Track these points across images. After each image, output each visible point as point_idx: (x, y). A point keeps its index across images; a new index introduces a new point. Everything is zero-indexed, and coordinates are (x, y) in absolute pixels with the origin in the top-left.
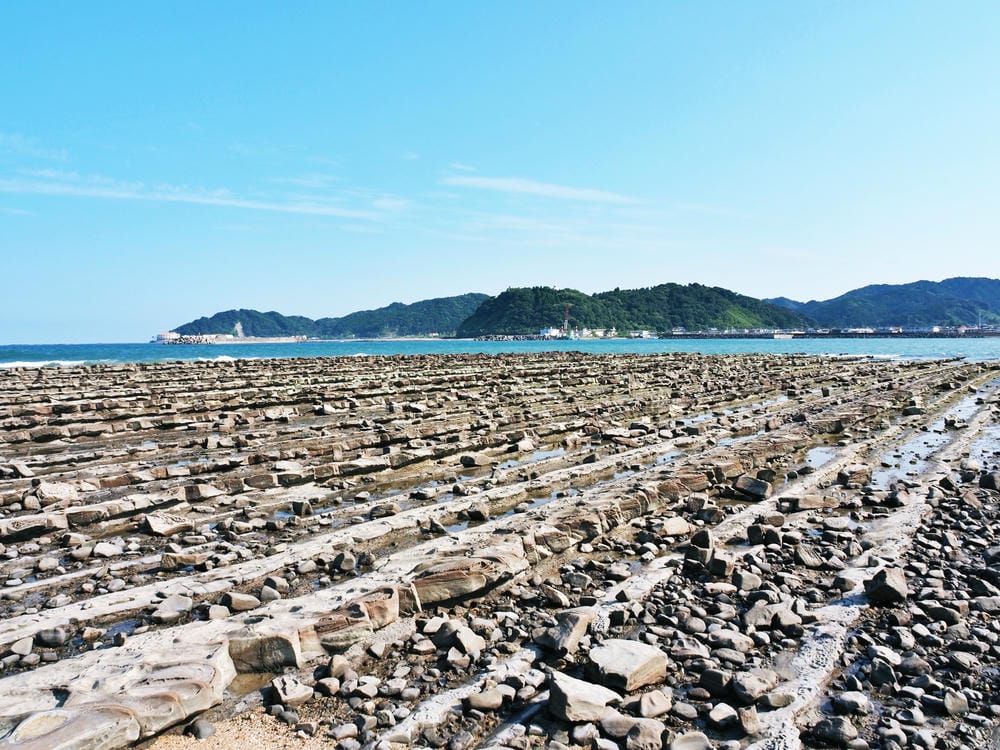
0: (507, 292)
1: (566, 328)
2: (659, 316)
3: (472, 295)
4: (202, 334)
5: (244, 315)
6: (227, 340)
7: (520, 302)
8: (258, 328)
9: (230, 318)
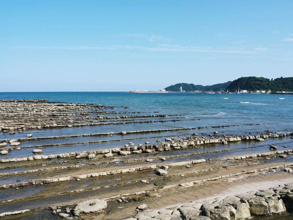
5: (183, 85)
7: (242, 81)
9: (179, 85)
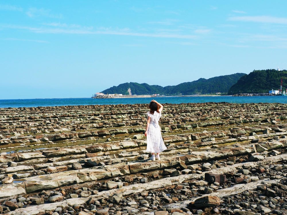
0: (253, 72)
1: (281, 89)
3: (238, 74)
4: (108, 94)
5: (132, 85)
6: (120, 96)
7: (259, 77)
8: (138, 91)
9: (125, 86)
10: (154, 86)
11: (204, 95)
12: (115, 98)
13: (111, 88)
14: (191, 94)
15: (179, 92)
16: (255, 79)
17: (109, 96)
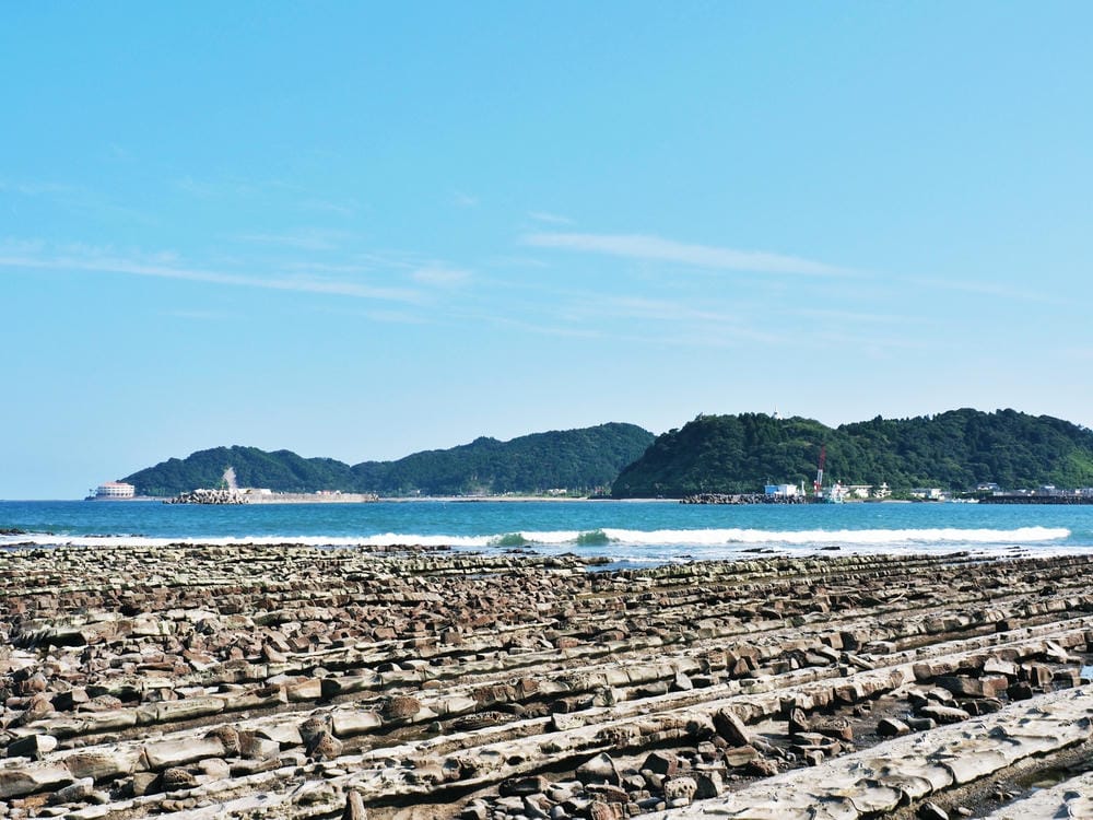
0: (697, 423)
1: (803, 481)
2: (953, 464)
5: (239, 456)
6: (264, 498)
7: (721, 438)
8: (262, 477)
9: (216, 460)
10: (316, 461)
11: (504, 498)
12: (252, 502)
13: (161, 464)
14: (455, 494)
15: (410, 484)
16: (707, 444)
17: (231, 497)
